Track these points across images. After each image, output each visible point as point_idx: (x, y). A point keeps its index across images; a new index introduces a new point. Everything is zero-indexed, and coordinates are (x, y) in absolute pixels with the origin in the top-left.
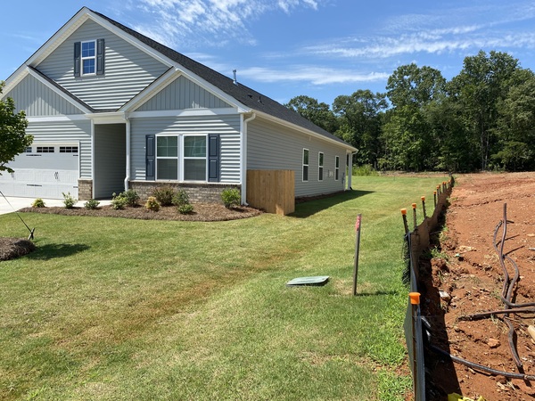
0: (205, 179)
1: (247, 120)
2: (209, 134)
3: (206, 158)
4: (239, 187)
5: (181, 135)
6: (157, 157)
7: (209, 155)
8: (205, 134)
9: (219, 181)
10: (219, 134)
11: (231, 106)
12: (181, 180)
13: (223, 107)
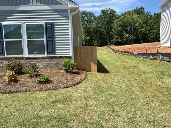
0: (44, 53)
1: (73, 13)
2: (46, 23)
3: (44, 39)
4: (70, 58)
5: (24, 23)
6: (4, 40)
7: (47, 37)
8: (42, 22)
9: (55, 55)
10: (53, 23)
11: (61, 4)
12: (26, 54)
13: (55, 4)
